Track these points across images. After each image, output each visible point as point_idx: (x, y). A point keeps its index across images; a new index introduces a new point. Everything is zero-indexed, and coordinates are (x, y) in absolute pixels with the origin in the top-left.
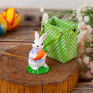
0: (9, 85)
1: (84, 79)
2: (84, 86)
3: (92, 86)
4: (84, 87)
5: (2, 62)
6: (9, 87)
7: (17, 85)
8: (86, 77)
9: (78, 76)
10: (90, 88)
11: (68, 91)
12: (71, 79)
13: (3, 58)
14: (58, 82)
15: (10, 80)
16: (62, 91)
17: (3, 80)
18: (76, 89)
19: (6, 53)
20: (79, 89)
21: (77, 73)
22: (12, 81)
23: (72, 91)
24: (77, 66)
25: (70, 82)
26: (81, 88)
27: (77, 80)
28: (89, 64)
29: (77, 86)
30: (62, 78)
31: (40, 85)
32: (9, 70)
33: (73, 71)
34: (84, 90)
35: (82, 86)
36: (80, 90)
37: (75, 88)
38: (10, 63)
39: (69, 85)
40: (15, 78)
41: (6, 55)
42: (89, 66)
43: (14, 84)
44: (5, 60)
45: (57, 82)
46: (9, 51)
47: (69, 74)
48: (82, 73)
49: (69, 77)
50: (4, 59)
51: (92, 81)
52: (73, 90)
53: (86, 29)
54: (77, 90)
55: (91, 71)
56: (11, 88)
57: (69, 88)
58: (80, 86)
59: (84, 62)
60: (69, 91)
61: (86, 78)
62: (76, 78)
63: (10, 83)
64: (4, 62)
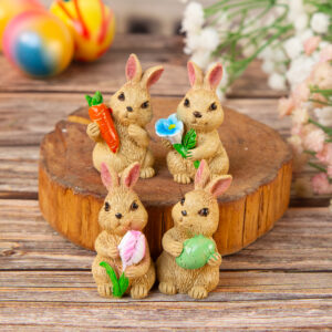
0: (84, 204)
1: (309, 199)
2: (307, 216)
4: (307, 219)
5: (63, 141)
6: (84, 211)
8: (315, 190)
9: (292, 189)
10: (325, 223)
11: (259, 227)
12: (269, 192)
13: (64, 131)
14: (232, 198)
15: (88, 191)
16: (241, 224)
17: (66, 190)
18: (284, 224)
19: (73, 119)
20: (295, 224)
21: (288, 177)
22: (92, 192)
23: (271, 231)
24: (288, 156)
25: (266, 201)
26: (299, 224)
27: (286, 199)
28: (323, 153)
29: (285, 217)
30: (244, 188)
32: (84, 164)
33: (276, 168)
34: (309, 227)
35: (301, 217)
36: (295, 227)
38: (85, 144)
39: (262, 209)
41: (71, 124)
42: (322, 159)
44: (72, 136)
45: (228, 198)
46: (84, 111)
47: (262, 176)
48: (304, 181)
49: (264, 184)
50: (67, 135)
52: (275, 226)
54: (287, 227)
55: (329, 173)
56: (90, 214)
57: (263, 218)
58: (295, 217)
59: (310, 147)
60: (263, 228)
62: (283, 192)
63: (86, 197)
64: (68, 141)
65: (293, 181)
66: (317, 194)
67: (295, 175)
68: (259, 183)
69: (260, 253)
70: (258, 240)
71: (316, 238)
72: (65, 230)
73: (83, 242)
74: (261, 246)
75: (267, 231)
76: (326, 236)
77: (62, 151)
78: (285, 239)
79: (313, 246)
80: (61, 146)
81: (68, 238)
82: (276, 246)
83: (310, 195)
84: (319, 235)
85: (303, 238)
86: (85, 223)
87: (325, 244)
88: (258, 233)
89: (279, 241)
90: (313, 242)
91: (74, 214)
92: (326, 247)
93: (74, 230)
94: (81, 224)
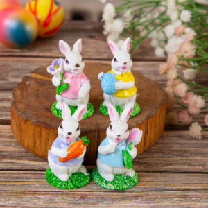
1: (176, 126)
2: (175, 136)
3: (189, 137)
4: (175, 138)
5: (26, 89)
6: (37, 134)
7: (51, 131)
8: (181, 120)
9: (166, 119)
10: (187, 141)
11: (145, 144)
12: (151, 123)
13: (27, 83)
15: (39, 122)
17: (26, 121)
18: (160, 141)
19: (34, 75)
21: (164, 113)
22: (42, 123)
23: (153, 146)
24: (163, 100)
25: (149, 128)
26: (170, 141)
27: (162, 126)
28: (186, 98)
29: (162, 137)
31: (95, 131)
32: (37, 104)
34: (176, 143)
35: (171, 137)
36: (167, 144)
37: (158, 139)
38: (40, 91)
39: (147, 133)
40: (48, 117)
41: (32, 78)
42: (185, 102)
43: (47, 129)
44: (32, 86)
46: (40, 71)
47: (147, 113)
48: (173, 114)
49: (148, 118)
50: (29, 85)
51: (190, 128)
52: (155, 143)
53: (184, 33)
54: (162, 143)
55: (189, 110)
56: (40, 136)
57: (148, 139)
58: (167, 137)
59: (178, 94)
60: (147, 144)
61: (180, 124)
62: (160, 122)
63: (38, 126)
64: (30, 90)
65: (167, 114)
66: (181, 122)
67: (168, 110)
68: (145, 118)
69: (145, 160)
70: (144, 151)
71: (180, 151)
72: (26, 145)
73: (37, 152)
74: (146, 156)
75: (150, 146)
76: (187, 149)
77: (25, 96)
78: (161, 151)
79: (179, 156)
80: (25, 92)
81: (28, 150)
82: (155, 156)
83: (176, 123)
84: (183, 149)
85: (172, 151)
86: (38, 142)
87: (186, 154)
88: (144, 147)
89: (157, 153)
90: (179, 153)
91: (31, 136)
92: (186, 157)
93: (31, 145)
94: (35, 142)
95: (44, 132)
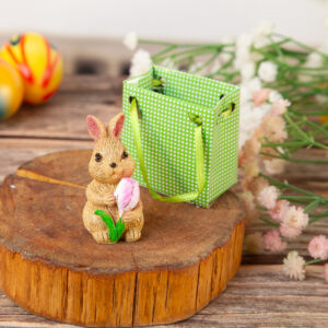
0: (33, 269)
1: (259, 256)
2: (260, 275)
3: (284, 275)
4: (259, 278)
5: (12, 198)
6: (33, 276)
7: (57, 272)
8: (268, 247)
10: (279, 283)
11: (212, 290)
12: (223, 254)
13: (13, 186)
14: (186, 263)
15: (36, 256)
16: (195, 289)
17: (14, 254)
18: (236, 284)
19: (22, 173)
20: (247, 283)
21: (241, 236)
22: (42, 258)
23: (224, 292)
24: (240, 215)
25: (219, 264)
26: (252, 283)
27: (238, 257)
28: (276, 210)
29: (238, 276)
30: (197, 252)
31: (130, 271)
32: (32, 225)
33: (230, 229)
34: (262, 288)
35: (253, 275)
36: (248, 288)
37: (231, 281)
38: (34, 202)
39: (216, 272)
40: (51, 248)
41: (21, 179)
42: (275, 216)
43: (50, 268)
44: (21, 192)
45: (181, 264)
46: (32, 165)
47: (215, 238)
48: (256, 237)
49: (217, 247)
50: (16, 191)
51: (285, 261)
52: (228, 287)
54: (240, 287)
55: (282, 230)
56: (38, 280)
57: (216, 281)
58: (247, 276)
59: (262, 204)
60: (216, 290)
61: (267, 253)
62: (236, 252)
63: (35, 263)
64: (17, 199)
66: (269, 250)
67: (247, 232)
68: (213, 247)
69: (213, 319)
70: (210, 303)
71: (270, 301)
72: (14, 294)
73: (32, 307)
74: (214, 309)
75: (221, 293)
76: (280, 298)
77: (10, 209)
78: (238, 302)
79: (269, 310)
80: (9, 203)
81: (16, 303)
82: (230, 310)
83: (260, 251)
84: (274, 297)
85: (257, 300)
86: (34, 289)
87: (280, 307)
88: (211, 295)
89: (233, 304)
90: (268, 305)
91: (23, 280)
92: (281, 311)
93: (22, 295)
94: (29, 290)
95: (45, 273)
